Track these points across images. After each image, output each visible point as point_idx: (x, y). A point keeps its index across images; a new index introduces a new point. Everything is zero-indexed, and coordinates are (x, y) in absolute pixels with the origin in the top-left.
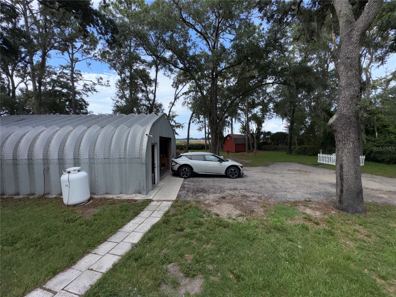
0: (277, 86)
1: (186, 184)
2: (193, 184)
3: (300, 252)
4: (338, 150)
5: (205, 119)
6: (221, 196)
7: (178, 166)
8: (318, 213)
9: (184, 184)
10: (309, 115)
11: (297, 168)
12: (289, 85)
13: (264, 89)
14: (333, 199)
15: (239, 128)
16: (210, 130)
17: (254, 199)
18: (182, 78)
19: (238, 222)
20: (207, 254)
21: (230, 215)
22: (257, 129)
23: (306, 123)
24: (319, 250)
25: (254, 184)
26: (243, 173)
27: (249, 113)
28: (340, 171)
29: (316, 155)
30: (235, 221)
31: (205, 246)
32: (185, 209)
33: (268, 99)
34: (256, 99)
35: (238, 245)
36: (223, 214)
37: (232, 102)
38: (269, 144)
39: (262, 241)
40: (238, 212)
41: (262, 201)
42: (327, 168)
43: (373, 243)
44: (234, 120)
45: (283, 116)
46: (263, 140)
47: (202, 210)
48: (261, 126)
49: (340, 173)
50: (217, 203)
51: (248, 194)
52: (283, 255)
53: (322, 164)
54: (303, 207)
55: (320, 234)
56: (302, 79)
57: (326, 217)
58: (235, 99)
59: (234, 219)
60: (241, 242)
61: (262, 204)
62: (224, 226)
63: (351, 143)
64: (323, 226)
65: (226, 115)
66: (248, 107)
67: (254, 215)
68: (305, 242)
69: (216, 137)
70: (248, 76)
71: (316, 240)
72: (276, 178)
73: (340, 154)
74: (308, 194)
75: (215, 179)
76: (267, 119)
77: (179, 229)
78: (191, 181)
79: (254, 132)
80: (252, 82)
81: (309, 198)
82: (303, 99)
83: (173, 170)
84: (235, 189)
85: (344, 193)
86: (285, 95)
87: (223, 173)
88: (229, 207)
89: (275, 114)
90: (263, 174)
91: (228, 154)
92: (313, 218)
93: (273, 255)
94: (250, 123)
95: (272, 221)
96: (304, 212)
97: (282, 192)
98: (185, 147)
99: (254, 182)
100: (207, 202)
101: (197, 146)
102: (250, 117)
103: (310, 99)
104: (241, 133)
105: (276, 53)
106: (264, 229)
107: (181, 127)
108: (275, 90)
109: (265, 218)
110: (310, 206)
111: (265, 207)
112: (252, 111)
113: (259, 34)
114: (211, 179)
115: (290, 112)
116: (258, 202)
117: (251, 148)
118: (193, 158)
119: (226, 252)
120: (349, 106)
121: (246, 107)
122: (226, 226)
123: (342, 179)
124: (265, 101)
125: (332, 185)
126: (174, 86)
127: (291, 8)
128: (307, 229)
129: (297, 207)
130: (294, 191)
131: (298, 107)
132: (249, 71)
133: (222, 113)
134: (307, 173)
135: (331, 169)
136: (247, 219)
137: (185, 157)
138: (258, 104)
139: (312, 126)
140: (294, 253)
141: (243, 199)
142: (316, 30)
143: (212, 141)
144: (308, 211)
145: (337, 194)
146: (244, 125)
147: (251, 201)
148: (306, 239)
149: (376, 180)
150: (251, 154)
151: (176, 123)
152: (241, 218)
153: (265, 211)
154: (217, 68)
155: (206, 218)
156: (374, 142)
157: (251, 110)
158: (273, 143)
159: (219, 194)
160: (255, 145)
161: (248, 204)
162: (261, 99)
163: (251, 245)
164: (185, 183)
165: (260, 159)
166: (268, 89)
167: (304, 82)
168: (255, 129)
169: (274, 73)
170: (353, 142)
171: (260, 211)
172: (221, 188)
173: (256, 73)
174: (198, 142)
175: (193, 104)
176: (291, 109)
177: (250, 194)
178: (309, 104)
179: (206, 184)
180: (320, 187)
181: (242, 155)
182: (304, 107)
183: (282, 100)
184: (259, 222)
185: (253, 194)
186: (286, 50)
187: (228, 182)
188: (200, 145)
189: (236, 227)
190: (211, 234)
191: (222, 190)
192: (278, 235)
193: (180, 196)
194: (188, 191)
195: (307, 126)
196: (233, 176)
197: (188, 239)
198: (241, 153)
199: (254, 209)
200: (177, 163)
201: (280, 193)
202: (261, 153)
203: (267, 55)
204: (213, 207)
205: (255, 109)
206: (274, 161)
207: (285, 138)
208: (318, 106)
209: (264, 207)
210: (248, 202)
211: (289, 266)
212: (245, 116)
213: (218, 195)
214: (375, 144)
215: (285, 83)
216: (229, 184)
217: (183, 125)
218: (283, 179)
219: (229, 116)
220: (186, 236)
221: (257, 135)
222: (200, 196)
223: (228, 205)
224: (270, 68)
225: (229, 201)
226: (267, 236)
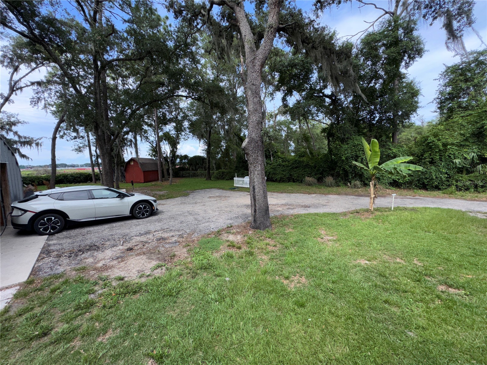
0: (192, 102)
1: (54, 244)
2: (69, 241)
3: (228, 284)
4: (251, 173)
5: (88, 133)
6: (126, 248)
7: (29, 215)
8: (239, 237)
9: (49, 245)
10: (224, 138)
11: (217, 194)
12: (204, 102)
13: (176, 102)
14: (249, 220)
15: (148, 149)
16: (98, 151)
17: (174, 239)
18: (25, 52)
19: (155, 278)
20: (105, 351)
21: (143, 271)
22: (171, 152)
23: (222, 146)
24: (244, 275)
25: (173, 220)
26: (157, 209)
27: (159, 131)
28: (252, 193)
29: (232, 179)
30: (150, 278)
31: (100, 340)
32: (53, 291)
33: (182, 115)
34: (167, 114)
35: (158, 310)
36: (132, 274)
37: (134, 112)
38: (188, 169)
39: (188, 290)
40: (154, 263)
41: (184, 240)
42: (242, 191)
43: (278, 251)
44: (138, 138)
45: (200, 137)
46: (180, 165)
47: (92, 280)
48: (177, 149)
49: (253, 194)
50: (120, 260)
51: (165, 235)
52: (213, 296)
53: (238, 187)
54: (226, 235)
55: (242, 258)
56: (216, 99)
57: (246, 238)
58: (138, 109)
59: (148, 276)
60: (162, 304)
61: (184, 244)
62: (134, 292)
63: (260, 166)
64: (245, 249)
65: (125, 130)
66: (157, 122)
67: (176, 260)
68: (232, 271)
69: (111, 162)
70: (155, 80)
71: (240, 265)
72: (198, 208)
73: (252, 176)
74: (229, 219)
75: (114, 225)
76: (183, 140)
77: (38, 335)
78: (66, 237)
79: (168, 155)
80: (161, 90)
81: (230, 224)
82: (218, 121)
83: (15, 225)
84: (148, 233)
85: (257, 213)
86: (200, 114)
87: (127, 213)
88: (140, 261)
89: (191, 134)
90: (182, 206)
91: (133, 185)
92: (235, 244)
93: (202, 302)
94: (161, 144)
95: (197, 261)
96: (228, 239)
97: (204, 223)
98: (47, 179)
99: (172, 218)
100: (100, 265)
101: (77, 177)
102: (162, 136)
103: (224, 122)
104: (151, 156)
105: (187, 60)
106: (189, 273)
107: (34, 145)
108: (189, 106)
109: (189, 260)
110: (232, 231)
111: (189, 246)
112: (164, 127)
113: (165, 29)
114: (106, 226)
115: (206, 133)
116: (179, 242)
117: (165, 176)
118: (64, 197)
119: (139, 331)
120: (256, 130)
121: (155, 122)
122: (136, 290)
123: (255, 200)
124: (179, 118)
125: (247, 206)
126: (6, 64)
127: (200, 12)
128: (232, 257)
129: (221, 237)
130: (216, 220)
131: (214, 128)
132: (155, 74)
133: (119, 127)
134: (226, 198)
135: (245, 191)
136: (167, 269)
137: (47, 197)
138: (171, 120)
139: (227, 149)
140: (223, 288)
141: (160, 243)
142: (226, 49)
143: (104, 168)
144: (231, 238)
145: (252, 215)
146: (155, 146)
147: (171, 243)
148: (232, 268)
149: (275, 197)
150: (166, 183)
151: (20, 137)
152: (159, 270)
153: (189, 251)
154: (103, 55)
155: (100, 292)
156: (271, 164)
157: (162, 126)
158: (191, 168)
159: (122, 245)
160: (171, 172)
161: (167, 248)
162: (174, 113)
163: (175, 302)
164: (51, 242)
165: (178, 189)
166: (181, 103)
167: (218, 103)
168: (169, 152)
169: (187, 85)
170: (261, 165)
171: (182, 252)
172: (124, 236)
173: (164, 78)
174: (77, 171)
175: (58, 106)
176: (207, 130)
177: (168, 234)
178: (223, 127)
179: (97, 235)
180: (238, 210)
181: (154, 185)
182: (219, 129)
183: (197, 118)
184: (183, 267)
185: (172, 234)
186: (198, 62)
187: (136, 225)
188: (81, 174)
189: (153, 286)
190: (112, 313)
191: (126, 238)
192: (205, 275)
193: (40, 270)
194: (59, 256)
195: (223, 150)
196: (143, 215)
197: (62, 344)
198: (153, 183)
199: (176, 253)
200: (26, 211)
201: (203, 225)
202: (179, 181)
203: (177, 60)
204: (113, 269)
205: (167, 126)
206: (194, 190)
207: (203, 162)
208: (230, 130)
209: (187, 246)
210: (167, 246)
211: (219, 307)
212: (155, 135)
213: (121, 247)
214: (271, 166)
215: (199, 99)
216: (138, 228)
217: (40, 142)
218: (205, 208)
219: (130, 131)
220: (57, 341)
221: (172, 160)
222: (87, 258)
223: (138, 257)
224: (182, 78)
225: (138, 252)
226: (193, 281)
